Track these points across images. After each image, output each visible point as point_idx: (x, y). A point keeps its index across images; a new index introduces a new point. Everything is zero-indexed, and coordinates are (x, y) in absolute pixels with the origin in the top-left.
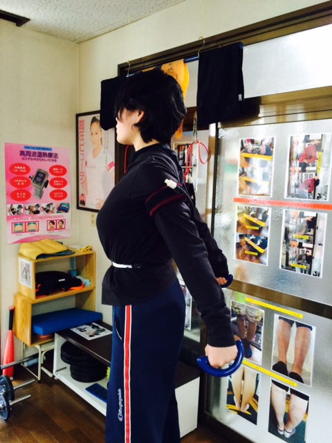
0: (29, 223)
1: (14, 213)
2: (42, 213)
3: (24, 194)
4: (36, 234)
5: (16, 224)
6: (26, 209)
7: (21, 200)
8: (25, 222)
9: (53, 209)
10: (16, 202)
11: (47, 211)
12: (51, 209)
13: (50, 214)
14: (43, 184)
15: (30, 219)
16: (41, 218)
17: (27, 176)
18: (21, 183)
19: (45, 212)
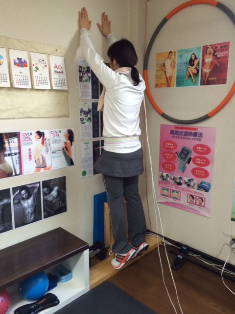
1: (163, 179)
2: (184, 186)
4: (178, 202)
7: (168, 170)
8: (171, 190)
9: (194, 185)
11: (188, 185)
12: (192, 184)
13: (190, 189)
14: (187, 160)
15: (174, 189)
16: (183, 190)
17: (174, 151)
18: (169, 156)
19: (186, 185)
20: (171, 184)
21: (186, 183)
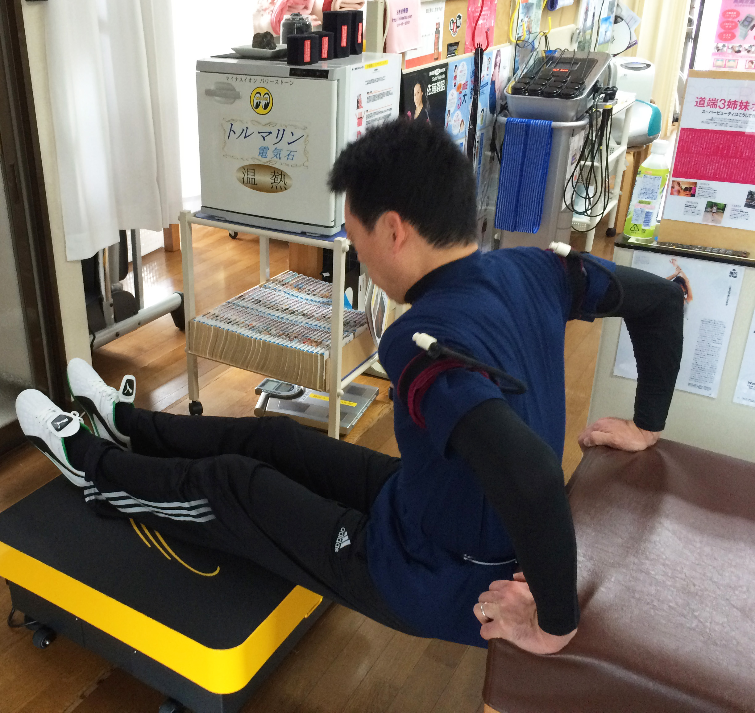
0: (729, 60)
1: (718, 50)
2: (744, 53)
3: (730, 35)
4: (734, 70)
5: (718, 60)
6: (728, 48)
7: (726, 40)
8: (726, 59)
10: (721, 41)
11: (749, 52)
13: (750, 54)
14: (750, 27)
15: (730, 57)
16: (741, 57)
17: (736, 20)
18: (729, 26)
19: (746, 52)
20: (728, 53)
21: (746, 50)
